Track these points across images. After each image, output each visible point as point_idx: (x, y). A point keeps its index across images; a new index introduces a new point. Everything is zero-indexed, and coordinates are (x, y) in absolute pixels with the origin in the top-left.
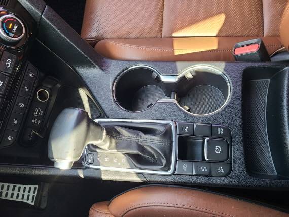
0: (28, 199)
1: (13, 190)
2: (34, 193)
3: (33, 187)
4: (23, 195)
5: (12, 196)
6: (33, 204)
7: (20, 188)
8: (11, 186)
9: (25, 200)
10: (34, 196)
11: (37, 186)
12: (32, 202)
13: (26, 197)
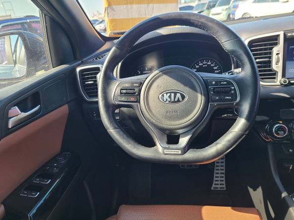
0: (215, 184)
1: (221, 173)
2: (220, 188)
3: (224, 186)
4: (218, 181)
5: (217, 173)
6: (212, 189)
7: (223, 177)
8: (224, 171)
9: (214, 182)
10: (218, 188)
11: (225, 189)
12: (214, 188)
13: (217, 183)
